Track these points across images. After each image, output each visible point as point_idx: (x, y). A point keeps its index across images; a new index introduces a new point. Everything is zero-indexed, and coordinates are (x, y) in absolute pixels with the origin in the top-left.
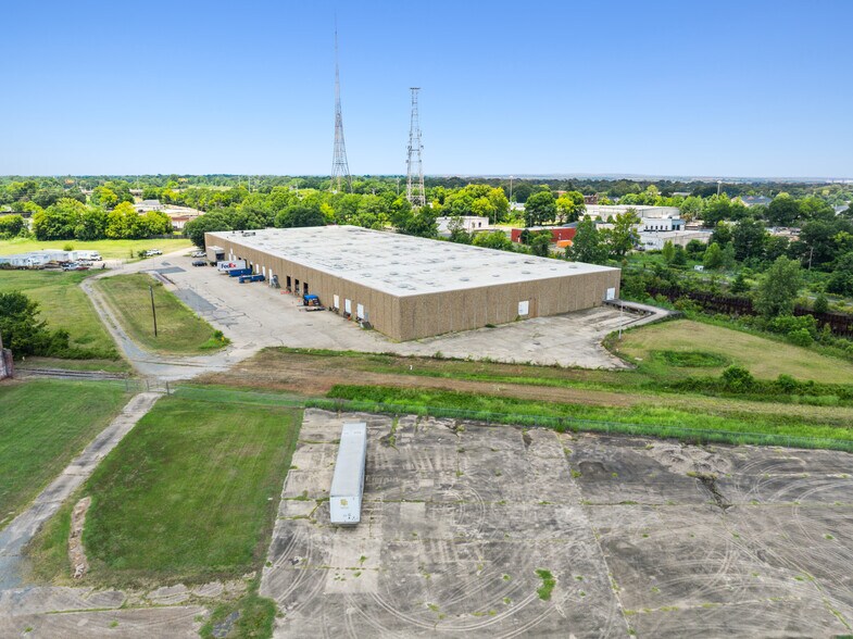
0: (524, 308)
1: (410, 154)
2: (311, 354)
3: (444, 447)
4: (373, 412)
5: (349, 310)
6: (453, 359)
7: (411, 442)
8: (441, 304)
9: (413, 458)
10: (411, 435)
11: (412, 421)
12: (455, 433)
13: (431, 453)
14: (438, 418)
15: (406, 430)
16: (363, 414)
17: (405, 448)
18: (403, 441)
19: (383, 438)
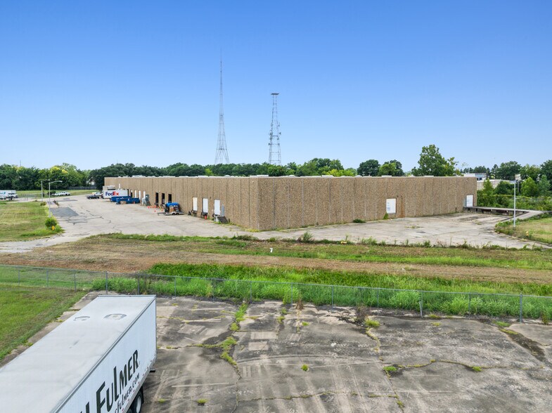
0: (391, 205)
1: (271, 139)
2: (146, 240)
3: (349, 361)
4: (203, 297)
5: (206, 210)
6: (326, 242)
7: (269, 352)
8: (305, 192)
9: (276, 393)
10: (270, 335)
11: (273, 310)
12: (363, 331)
13: (320, 376)
14: (320, 305)
15: (259, 326)
16: (184, 299)
17: (257, 363)
18: (252, 347)
19: (211, 341)
